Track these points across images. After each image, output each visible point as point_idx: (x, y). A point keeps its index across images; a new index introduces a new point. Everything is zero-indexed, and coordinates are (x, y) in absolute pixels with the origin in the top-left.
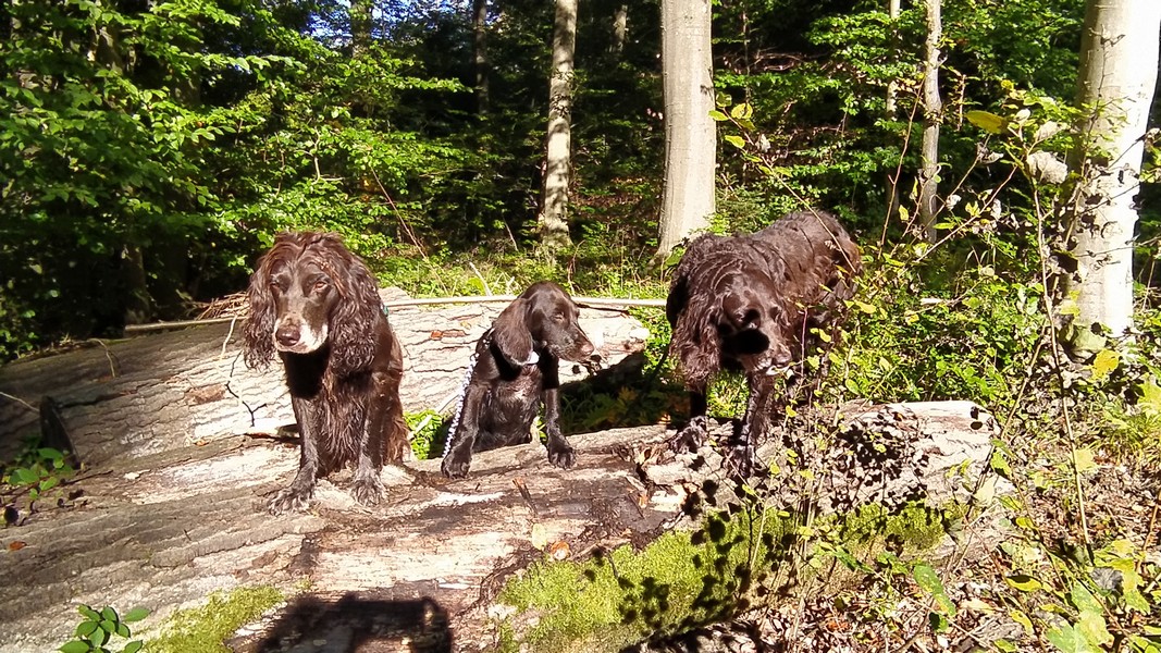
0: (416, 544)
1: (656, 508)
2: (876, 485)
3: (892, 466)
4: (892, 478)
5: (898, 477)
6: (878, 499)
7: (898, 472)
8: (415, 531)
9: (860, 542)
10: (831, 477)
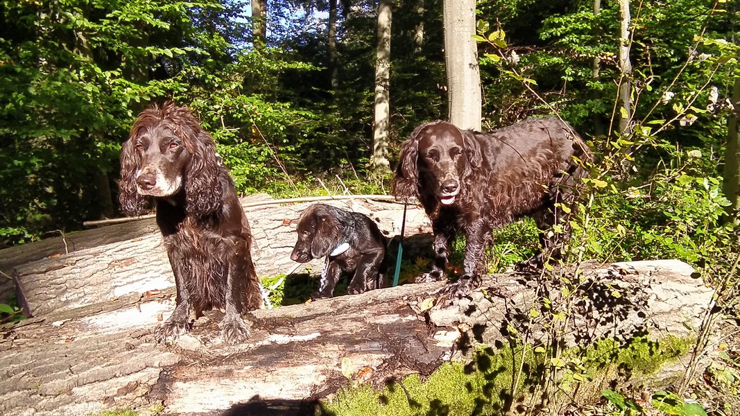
0: (250, 375)
1: (438, 345)
2: (609, 325)
3: (621, 310)
4: (621, 320)
5: (626, 318)
6: (611, 336)
7: (626, 315)
8: (249, 364)
9: (598, 370)
10: (574, 318)
